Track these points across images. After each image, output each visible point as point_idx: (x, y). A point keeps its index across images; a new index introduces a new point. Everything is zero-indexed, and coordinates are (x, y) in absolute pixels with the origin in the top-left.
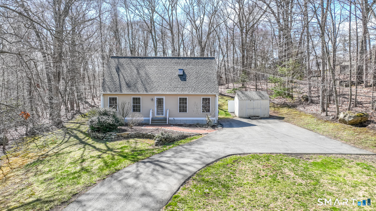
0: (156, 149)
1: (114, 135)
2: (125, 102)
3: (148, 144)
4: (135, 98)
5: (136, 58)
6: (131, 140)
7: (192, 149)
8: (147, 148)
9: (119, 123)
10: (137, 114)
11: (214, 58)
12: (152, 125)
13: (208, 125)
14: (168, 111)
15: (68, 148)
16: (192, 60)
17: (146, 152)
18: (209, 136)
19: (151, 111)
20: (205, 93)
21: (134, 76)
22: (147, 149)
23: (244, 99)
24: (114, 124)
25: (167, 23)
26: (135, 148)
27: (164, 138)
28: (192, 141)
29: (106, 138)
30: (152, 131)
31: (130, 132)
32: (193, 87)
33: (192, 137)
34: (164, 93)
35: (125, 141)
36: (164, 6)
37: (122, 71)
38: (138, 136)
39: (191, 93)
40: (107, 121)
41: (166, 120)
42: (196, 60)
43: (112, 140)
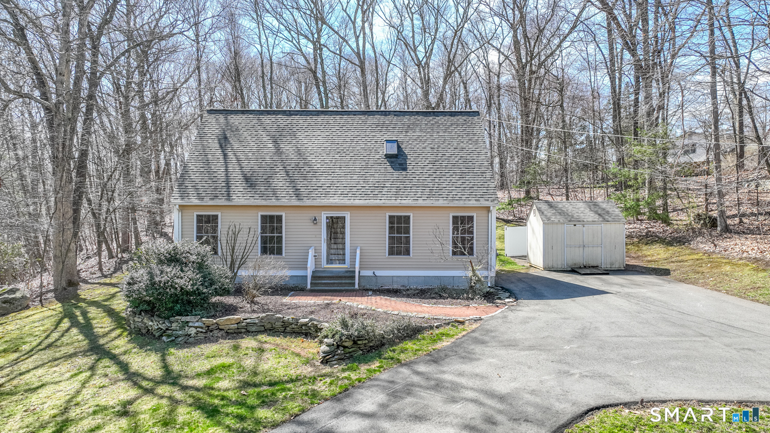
0: (325, 375)
1: (197, 324)
2: (237, 227)
3: (298, 355)
4: (266, 216)
5: (274, 114)
6: (248, 343)
7: (447, 377)
8: (293, 373)
9: (213, 287)
10: (270, 259)
11: (477, 113)
12: (314, 292)
13: (474, 293)
14: (358, 252)
15: (40, 372)
16: (420, 118)
17: (289, 390)
18: (488, 327)
19: (311, 253)
20: (461, 204)
21: (268, 158)
22: (294, 377)
23: (556, 221)
24: (198, 289)
25: (352, 49)
26: (255, 374)
27: (349, 337)
28: (439, 345)
29: (169, 336)
30: (312, 313)
31: (248, 315)
32: (425, 186)
33: (437, 331)
34: (346, 202)
35: (226, 345)
36: (345, 11)
37: (236, 146)
38: (269, 326)
39: (420, 202)
40: (177, 281)
41: (354, 277)
42: (431, 118)
43: (188, 342)
